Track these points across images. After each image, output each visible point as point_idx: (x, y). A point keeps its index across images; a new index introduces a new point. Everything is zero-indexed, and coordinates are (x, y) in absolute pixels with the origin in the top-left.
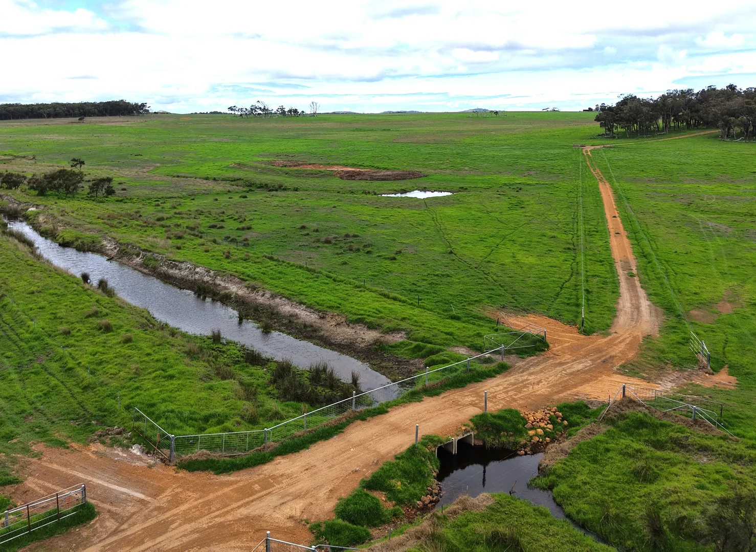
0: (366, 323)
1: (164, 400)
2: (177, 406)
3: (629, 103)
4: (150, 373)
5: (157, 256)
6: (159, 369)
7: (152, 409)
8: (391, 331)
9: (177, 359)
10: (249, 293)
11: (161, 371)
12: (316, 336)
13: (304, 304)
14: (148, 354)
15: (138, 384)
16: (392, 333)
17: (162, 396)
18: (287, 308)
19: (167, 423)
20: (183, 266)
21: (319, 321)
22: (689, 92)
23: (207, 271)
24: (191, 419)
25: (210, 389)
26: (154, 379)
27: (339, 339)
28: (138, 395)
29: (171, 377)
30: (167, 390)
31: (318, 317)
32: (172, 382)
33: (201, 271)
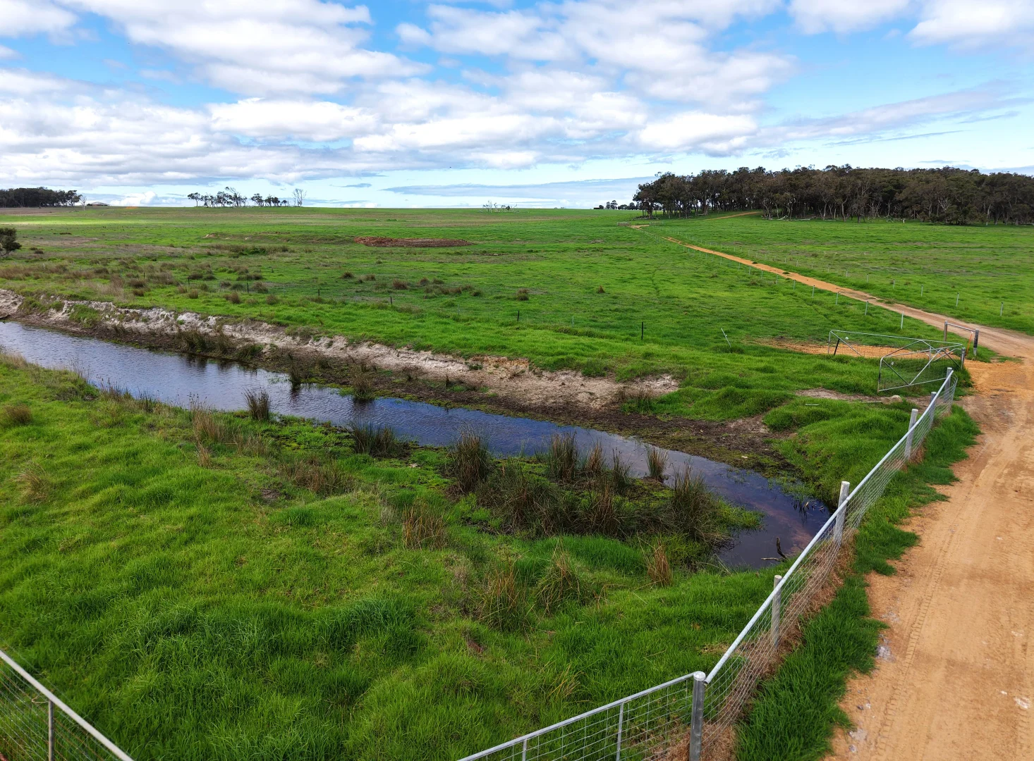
0: (577, 368)
1: (142, 582)
2: (200, 600)
3: (667, 179)
4: (84, 495)
5: (97, 306)
6: (117, 479)
7: (90, 628)
8: (638, 376)
9: (169, 453)
10: (298, 344)
11: (123, 487)
12: (482, 399)
13: (427, 348)
14: (80, 448)
15: (36, 533)
16: (642, 381)
17: (131, 566)
18: (391, 360)
19: (168, 689)
20: (151, 314)
21: (470, 374)
22: (723, 172)
23: (200, 319)
24: (277, 649)
25: (302, 522)
26: (97, 509)
27: (535, 399)
28: (31, 571)
29: (162, 499)
30: (150, 544)
31: (467, 368)
32: (164, 514)
33: (190, 319)
